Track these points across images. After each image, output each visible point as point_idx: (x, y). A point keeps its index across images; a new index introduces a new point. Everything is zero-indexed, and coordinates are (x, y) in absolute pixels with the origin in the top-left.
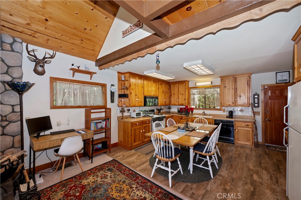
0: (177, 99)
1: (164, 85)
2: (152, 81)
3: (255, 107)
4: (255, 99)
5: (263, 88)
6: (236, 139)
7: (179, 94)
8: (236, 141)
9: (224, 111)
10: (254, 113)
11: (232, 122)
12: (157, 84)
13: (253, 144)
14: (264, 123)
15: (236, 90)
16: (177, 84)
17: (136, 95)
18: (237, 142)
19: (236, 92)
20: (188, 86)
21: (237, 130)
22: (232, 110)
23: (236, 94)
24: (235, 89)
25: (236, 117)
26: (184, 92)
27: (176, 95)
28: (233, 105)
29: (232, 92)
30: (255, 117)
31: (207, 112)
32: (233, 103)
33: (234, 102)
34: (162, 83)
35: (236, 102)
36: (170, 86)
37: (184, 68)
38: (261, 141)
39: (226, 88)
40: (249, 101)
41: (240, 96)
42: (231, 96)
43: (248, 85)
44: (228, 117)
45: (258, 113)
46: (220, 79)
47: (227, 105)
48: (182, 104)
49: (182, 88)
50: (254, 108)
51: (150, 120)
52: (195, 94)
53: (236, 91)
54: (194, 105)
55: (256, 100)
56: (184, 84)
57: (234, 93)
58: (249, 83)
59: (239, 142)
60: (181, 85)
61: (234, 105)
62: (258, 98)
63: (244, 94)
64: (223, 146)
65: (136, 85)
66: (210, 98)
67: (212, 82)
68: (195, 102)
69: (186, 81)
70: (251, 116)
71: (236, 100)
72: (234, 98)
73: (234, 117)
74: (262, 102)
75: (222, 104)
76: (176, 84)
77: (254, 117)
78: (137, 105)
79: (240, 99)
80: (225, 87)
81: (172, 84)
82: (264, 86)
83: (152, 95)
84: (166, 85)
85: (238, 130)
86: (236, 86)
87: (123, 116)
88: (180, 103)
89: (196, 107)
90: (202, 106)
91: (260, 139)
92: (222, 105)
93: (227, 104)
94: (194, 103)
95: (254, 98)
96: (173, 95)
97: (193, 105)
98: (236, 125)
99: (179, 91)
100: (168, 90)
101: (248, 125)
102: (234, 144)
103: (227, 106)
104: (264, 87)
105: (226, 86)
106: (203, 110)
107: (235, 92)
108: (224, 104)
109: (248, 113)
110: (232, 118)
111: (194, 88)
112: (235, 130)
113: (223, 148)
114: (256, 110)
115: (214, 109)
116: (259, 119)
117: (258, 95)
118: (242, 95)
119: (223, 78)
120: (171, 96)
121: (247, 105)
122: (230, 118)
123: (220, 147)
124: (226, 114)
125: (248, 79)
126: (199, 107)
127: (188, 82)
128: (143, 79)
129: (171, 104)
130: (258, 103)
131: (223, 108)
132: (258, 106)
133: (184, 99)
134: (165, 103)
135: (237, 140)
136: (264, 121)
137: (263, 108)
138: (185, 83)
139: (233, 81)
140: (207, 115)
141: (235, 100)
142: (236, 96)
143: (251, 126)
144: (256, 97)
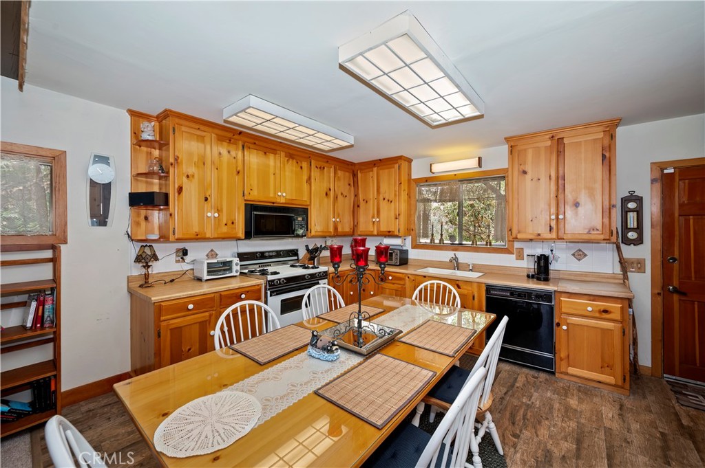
0: (373, 217)
1: (332, 170)
2: (283, 154)
3: (628, 242)
4: (627, 212)
5: (657, 175)
6: (561, 360)
7: (381, 198)
8: (561, 366)
9: (520, 256)
10: (624, 264)
11: (548, 297)
12: (305, 165)
13: (624, 379)
14: (660, 299)
15: (561, 182)
16: (375, 169)
17: (206, 199)
18: (564, 370)
19: (561, 191)
20: (409, 174)
21: (565, 327)
22: (547, 252)
23: (561, 197)
24: (557, 178)
25: (561, 276)
26: (395, 195)
27: (371, 202)
28: (548, 236)
29: (546, 189)
30: (628, 279)
31: (464, 257)
32: (551, 229)
33: (553, 224)
34: (325, 164)
35: (561, 226)
36: (355, 175)
37: (342, 67)
38: (650, 366)
39: (528, 177)
40: (606, 221)
41: (577, 205)
42: (542, 205)
43: (606, 162)
44: (533, 277)
45: (639, 265)
46: (506, 148)
47: (531, 237)
48: (389, 232)
49: (387, 182)
50: (623, 247)
51: (260, 290)
52: (428, 200)
53: (561, 186)
54: (425, 236)
55: (632, 217)
56: (394, 167)
57: (553, 195)
58: (607, 155)
59: (571, 370)
60: (386, 171)
61: (554, 235)
62: (639, 212)
63: (592, 195)
64: (515, 388)
65: (208, 163)
66: (482, 217)
67: (480, 159)
68: (430, 227)
69: (400, 158)
70: (613, 276)
71: (561, 217)
72: (553, 210)
73: (551, 276)
74: (652, 226)
75: (514, 232)
76: (372, 168)
77: (625, 277)
78: (208, 235)
79: (576, 214)
80: (525, 172)
81: (361, 170)
82: (661, 166)
83: (283, 200)
84: (340, 173)
85: (568, 325)
86: (561, 169)
87: (147, 276)
88: (383, 228)
89: (432, 240)
90: (452, 237)
91: (645, 359)
92: (514, 236)
93: (530, 230)
94: (426, 228)
95: (625, 212)
96: (362, 204)
97: (423, 237)
98: (560, 309)
99: (382, 190)
100: (348, 187)
101: (606, 311)
102: (553, 373)
103: (531, 240)
104: (662, 170)
105: (528, 168)
106: (453, 250)
107: (558, 190)
108: (519, 232)
109: (603, 262)
110: (546, 280)
111: (426, 180)
112: (558, 325)
113: (513, 396)
114: (629, 252)
115: (489, 248)
116: (642, 286)
117: (639, 200)
118: (583, 198)
119: (515, 144)
120: (358, 206)
121: (602, 237)
122: (539, 279)
123: (504, 390)
124: (528, 265)
125: (606, 142)
126: (441, 240)
127: (410, 161)
128: (240, 144)
129: (359, 233)
130: (639, 229)
131: (517, 245)
132: (639, 241)
133: (395, 215)
134: (336, 228)
135: (564, 363)
136: (659, 294)
137: (659, 247)
138: (397, 166)
139: (551, 153)
140: (466, 267)
141: (557, 218)
142: (561, 205)
143: (617, 315)
144: (631, 205)
